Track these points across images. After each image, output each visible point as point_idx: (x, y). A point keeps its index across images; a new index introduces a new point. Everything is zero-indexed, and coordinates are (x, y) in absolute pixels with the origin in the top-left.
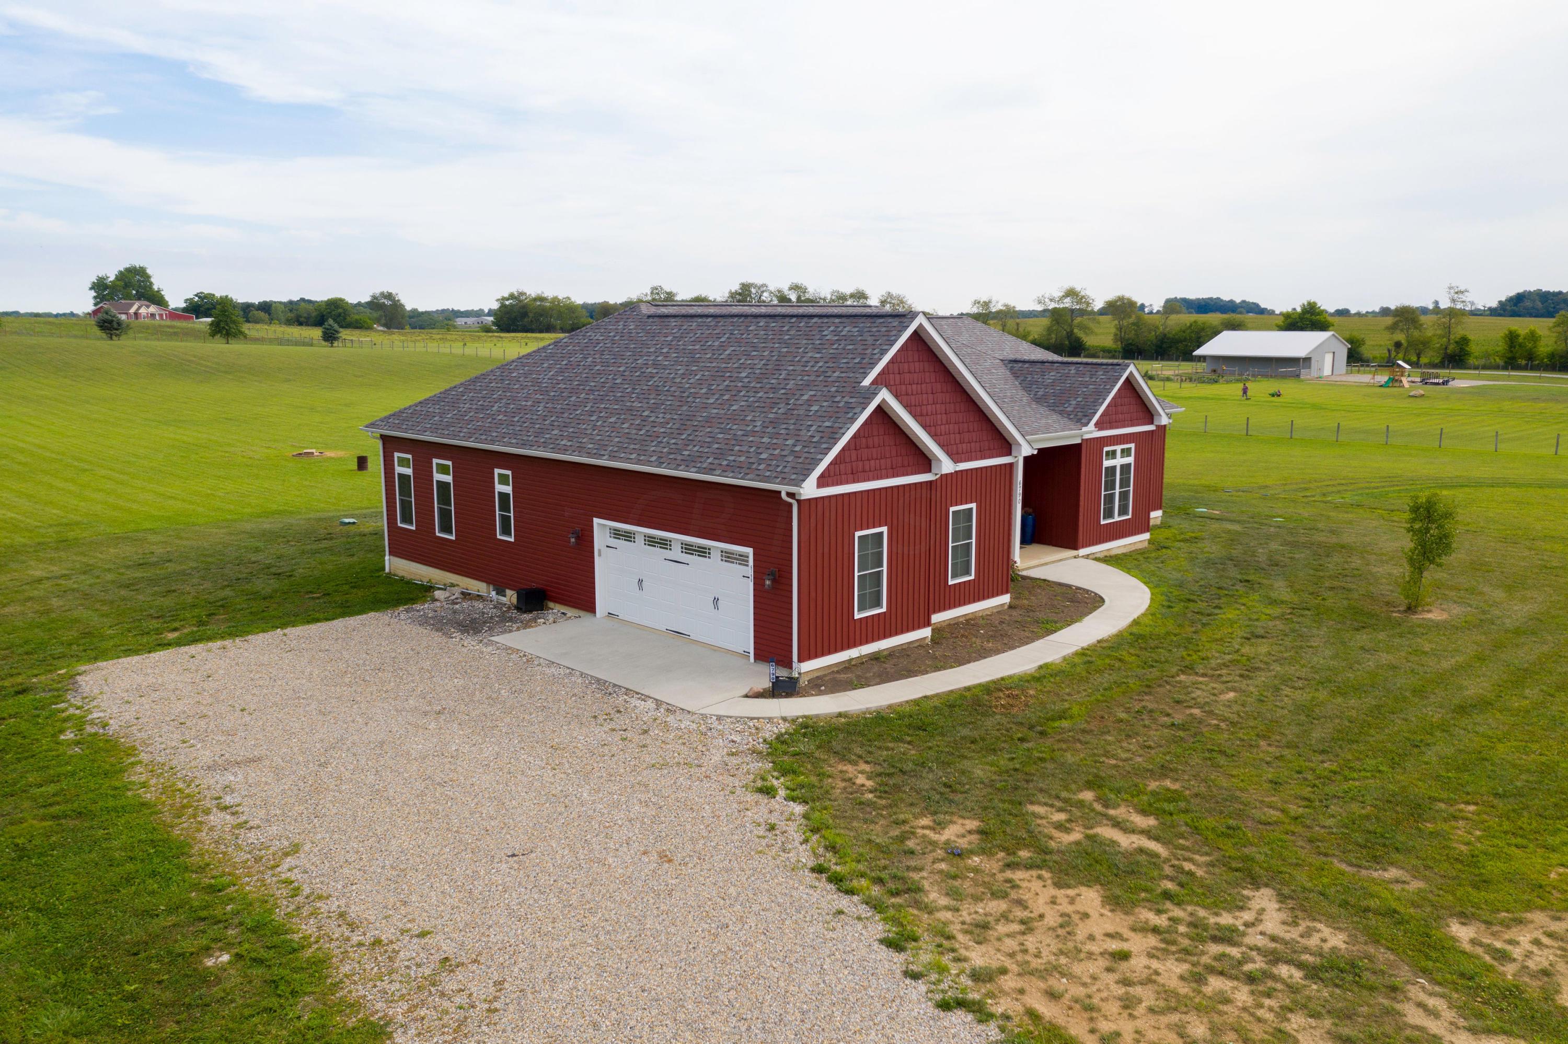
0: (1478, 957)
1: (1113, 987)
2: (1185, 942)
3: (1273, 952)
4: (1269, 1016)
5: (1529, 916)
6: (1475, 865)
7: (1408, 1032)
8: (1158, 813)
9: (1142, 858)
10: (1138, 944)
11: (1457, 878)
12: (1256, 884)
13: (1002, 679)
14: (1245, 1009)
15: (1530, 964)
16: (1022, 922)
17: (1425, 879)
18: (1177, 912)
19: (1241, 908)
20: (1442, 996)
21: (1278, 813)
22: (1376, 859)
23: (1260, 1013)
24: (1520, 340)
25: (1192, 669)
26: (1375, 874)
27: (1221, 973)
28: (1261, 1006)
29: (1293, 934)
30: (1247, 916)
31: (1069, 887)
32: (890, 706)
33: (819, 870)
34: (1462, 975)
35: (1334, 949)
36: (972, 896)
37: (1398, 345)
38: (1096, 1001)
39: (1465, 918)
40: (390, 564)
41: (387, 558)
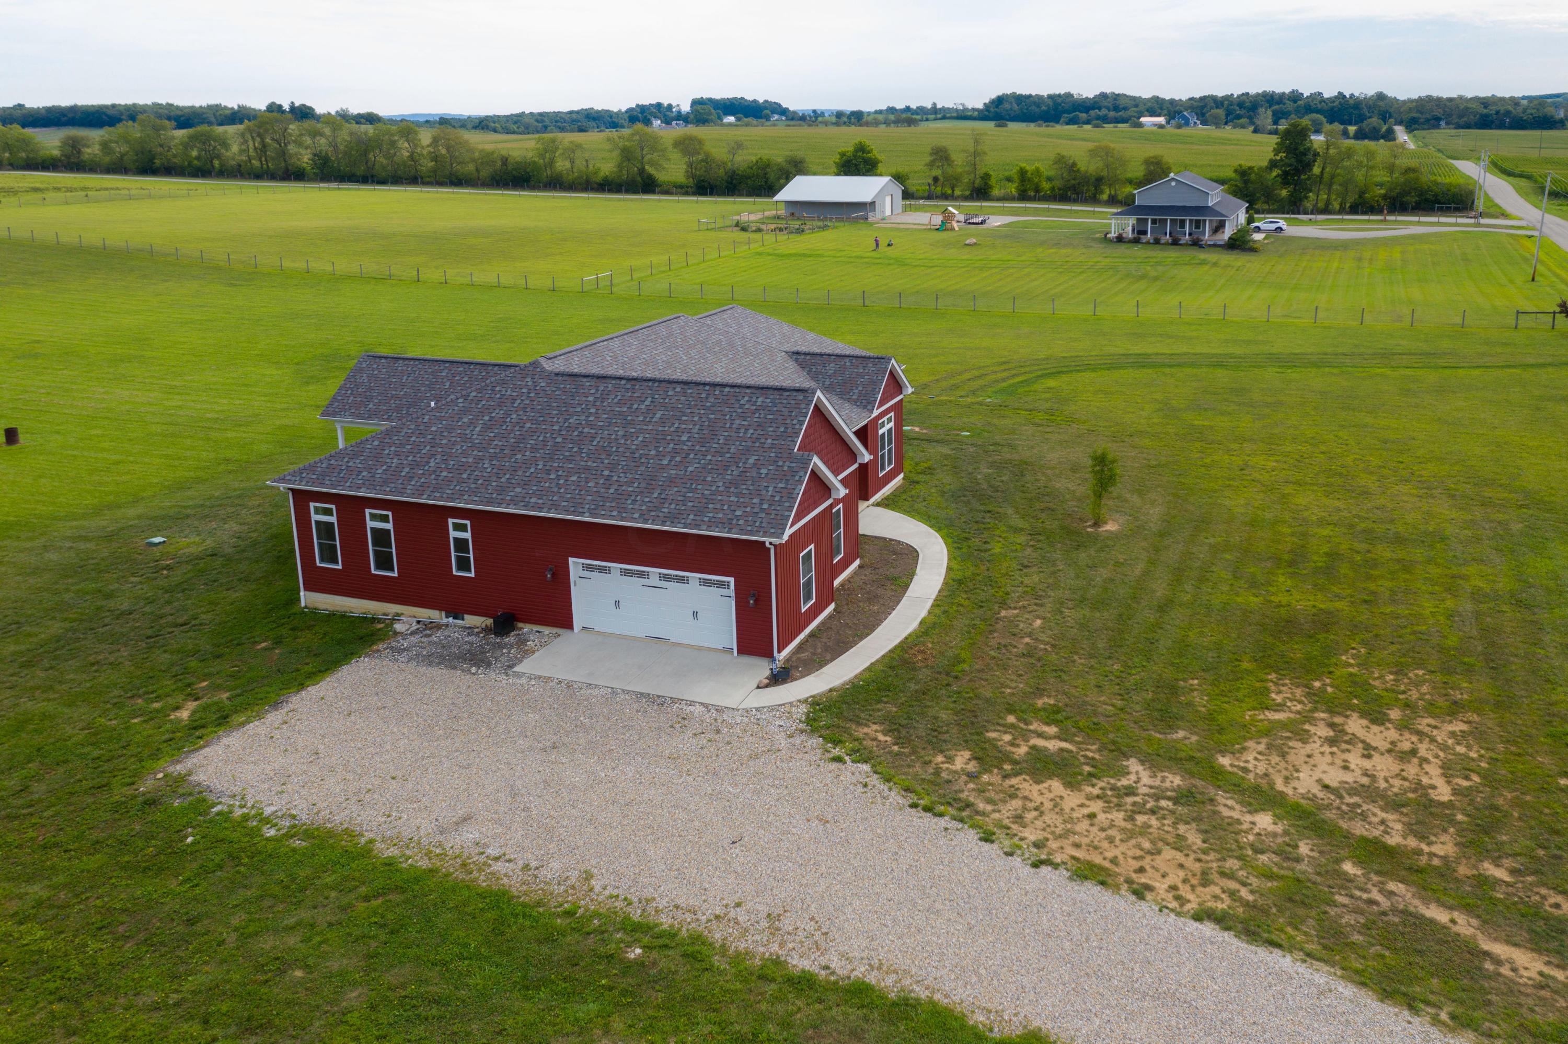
0: (1237, 774)
1: (1099, 833)
2: (1115, 800)
3: (1155, 794)
4: (1170, 829)
5: (1246, 744)
6: (1213, 719)
7: (1226, 820)
8: (1056, 722)
9: (1066, 755)
10: (1096, 806)
11: (1209, 730)
12: (1127, 758)
13: (906, 638)
14: (1159, 828)
15: (1258, 771)
16: (1036, 809)
17: (1196, 733)
18: (1101, 784)
19: (1128, 773)
20: (1232, 798)
21: (1110, 708)
22: (1170, 727)
23: (1166, 828)
24: (1029, 175)
25: (1005, 604)
26: (1174, 736)
27: (1140, 813)
28: (1164, 825)
29: (1157, 783)
30: (1133, 777)
31: (1043, 782)
32: (856, 677)
33: (914, 806)
34: (1235, 785)
35: (1178, 786)
36: (1001, 800)
37: (936, 179)
38: (1096, 843)
39: (1223, 753)
40: (306, 598)
41: (302, 593)
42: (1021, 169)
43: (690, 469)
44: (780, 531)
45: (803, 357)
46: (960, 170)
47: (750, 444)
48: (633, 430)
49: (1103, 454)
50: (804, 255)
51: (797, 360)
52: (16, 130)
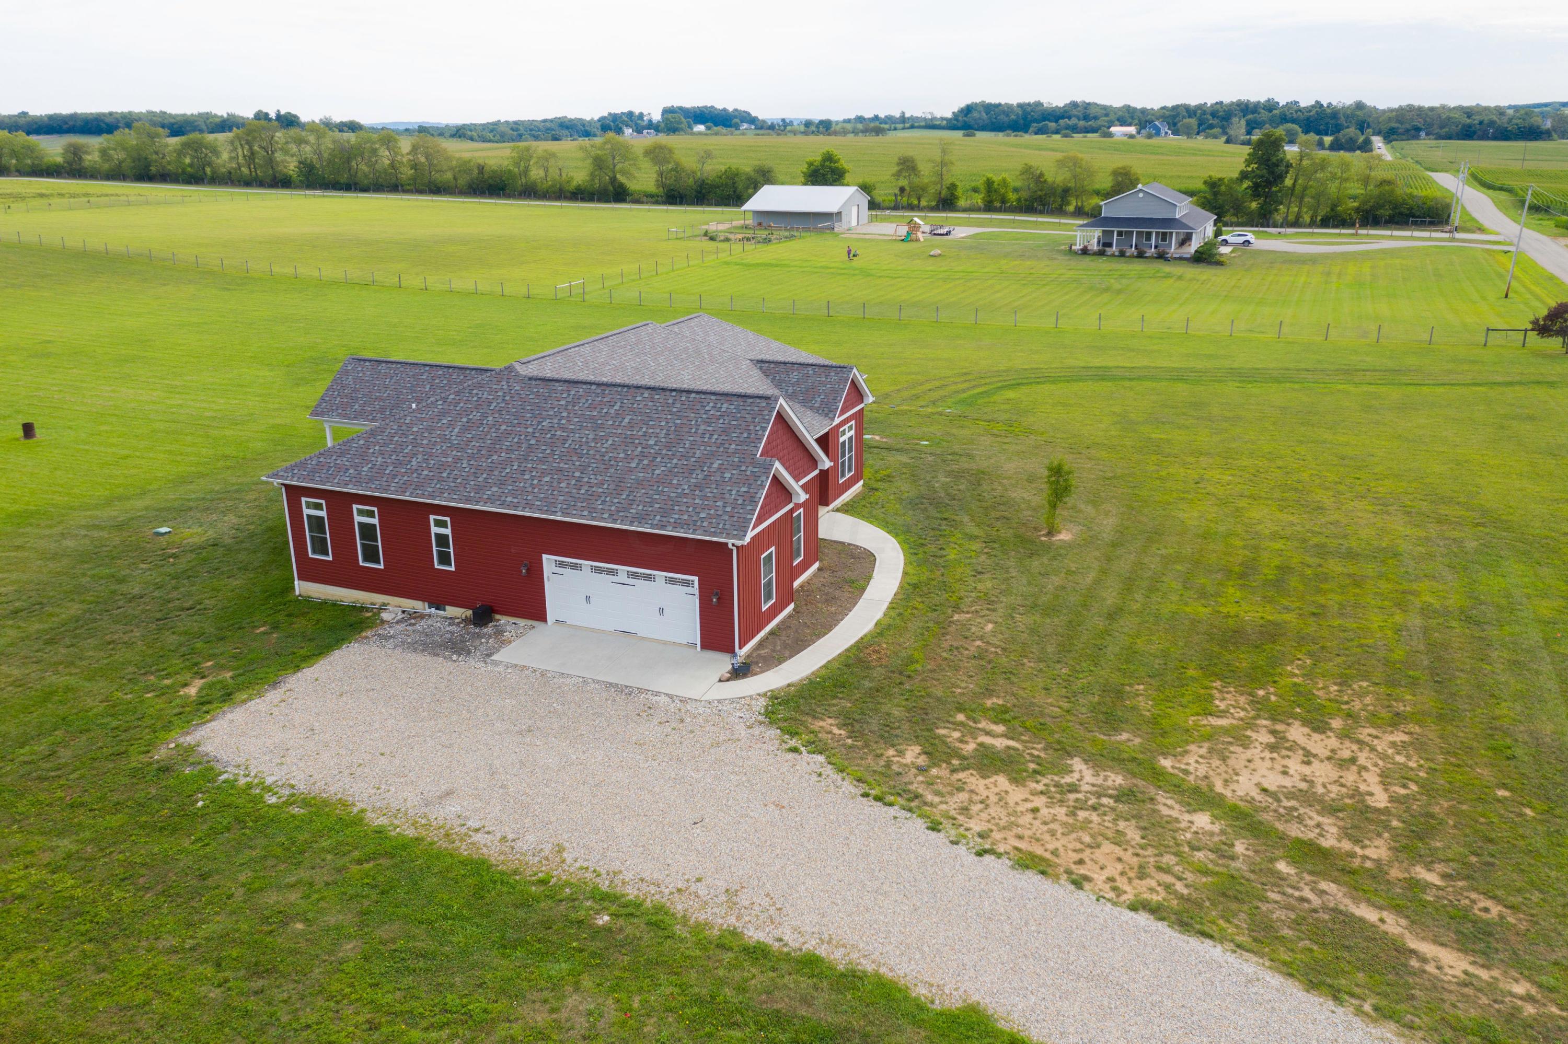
0: (1177, 775)
1: (1041, 826)
2: (1058, 796)
3: (1097, 792)
4: (1110, 825)
5: (1188, 748)
6: (1157, 723)
7: (1165, 819)
8: (1004, 722)
9: (1012, 752)
10: (1040, 801)
11: (1152, 733)
12: (1071, 757)
13: (862, 638)
14: (1099, 824)
15: (1198, 774)
16: (981, 802)
17: (1139, 736)
18: (1045, 781)
19: (1072, 772)
20: (1171, 798)
21: (1058, 710)
22: (1115, 729)
23: (1106, 824)
24: (995, 185)
25: (958, 608)
26: (1118, 738)
27: (1081, 809)
28: (1104, 821)
29: (1100, 781)
30: (1076, 776)
31: (989, 777)
32: (813, 673)
33: (865, 795)
34: (1175, 786)
35: (1120, 785)
36: (948, 793)
37: (902, 190)
38: (1038, 835)
39: (1165, 755)
40: (302, 587)
41: (296, 582)
42: (988, 179)
43: (657, 472)
44: (742, 533)
45: (767, 365)
46: (926, 181)
47: (715, 449)
48: (603, 434)
49: (1059, 465)
50: (771, 265)
51: (761, 368)
52: (21, 137)
